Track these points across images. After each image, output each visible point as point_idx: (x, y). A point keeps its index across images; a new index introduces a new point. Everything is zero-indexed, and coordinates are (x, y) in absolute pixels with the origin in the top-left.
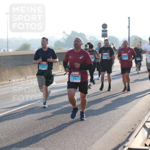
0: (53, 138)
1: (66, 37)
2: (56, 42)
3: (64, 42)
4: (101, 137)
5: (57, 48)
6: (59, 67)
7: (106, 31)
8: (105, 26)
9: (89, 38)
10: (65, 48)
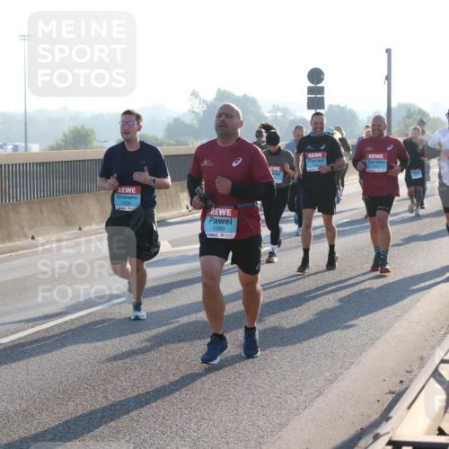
0: (163, 412)
1: (199, 109)
2: (169, 124)
3: (195, 122)
5: (173, 142)
6: (179, 197)
7: (321, 90)
8: (316, 75)
9: (268, 112)
10: (198, 140)
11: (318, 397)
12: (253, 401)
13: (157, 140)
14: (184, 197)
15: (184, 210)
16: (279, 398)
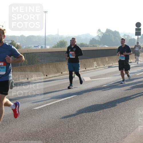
0: (86, 132)
1: (101, 35)
2: (91, 40)
3: (99, 39)
4: (132, 132)
5: (92, 46)
6: (94, 64)
7: (140, 29)
8: (138, 25)
10: (100, 45)
11: (136, 128)
12: (116, 129)
14: (95, 63)
15: (95, 68)
16: (124, 128)
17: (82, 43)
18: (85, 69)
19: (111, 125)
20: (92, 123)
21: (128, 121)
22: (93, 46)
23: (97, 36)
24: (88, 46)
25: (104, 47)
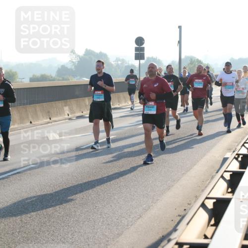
0: (53, 228)
1: (75, 60)
2: (59, 68)
3: (73, 67)
4: (132, 225)
5: (61, 79)
6: (64, 110)
7: (143, 49)
8: (140, 41)
9: (114, 62)
10: (74, 78)
11: (139, 218)
12: (103, 221)
13: (52, 77)
14: (66, 109)
15: (67, 116)
16: (117, 219)
17: (43, 74)
18: (49, 120)
19: (95, 215)
20: (63, 212)
21: (123, 208)
22: (63, 79)
23: (70, 61)
24: (54, 80)
25: (81, 80)
